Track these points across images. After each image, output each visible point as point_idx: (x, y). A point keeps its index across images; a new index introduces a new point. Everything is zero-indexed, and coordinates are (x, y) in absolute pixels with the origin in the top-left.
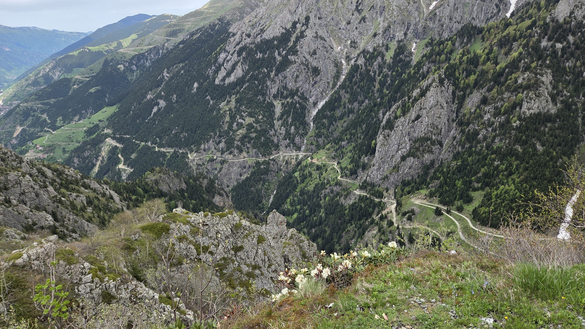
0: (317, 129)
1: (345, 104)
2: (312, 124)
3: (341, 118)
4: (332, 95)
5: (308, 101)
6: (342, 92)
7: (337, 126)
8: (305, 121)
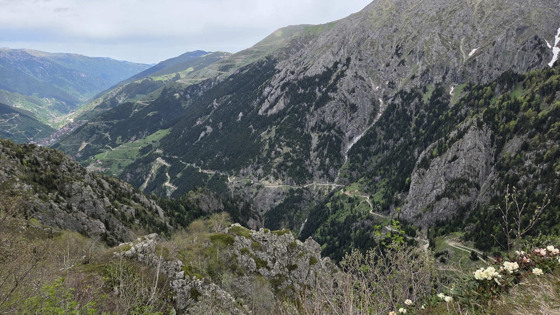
0: (351, 162)
1: (380, 140)
2: (346, 157)
3: (376, 153)
4: (368, 131)
5: (344, 135)
6: (378, 129)
7: (371, 160)
8: (340, 154)
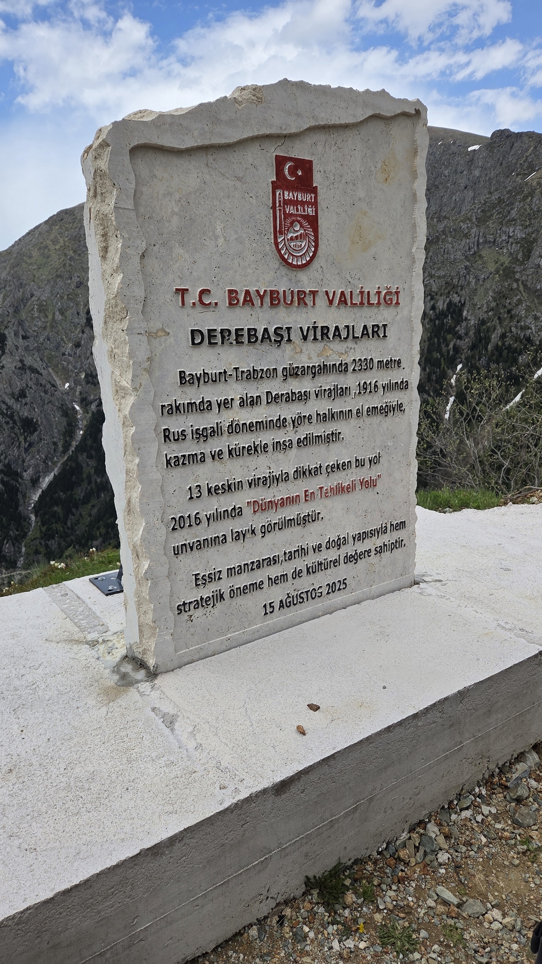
0: (43, 524)
1: (89, 477)
2: (33, 518)
3: (86, 500)
4: (65, 464)
5: (22, 477)
7: (81, 514)
8: (20, 514)
